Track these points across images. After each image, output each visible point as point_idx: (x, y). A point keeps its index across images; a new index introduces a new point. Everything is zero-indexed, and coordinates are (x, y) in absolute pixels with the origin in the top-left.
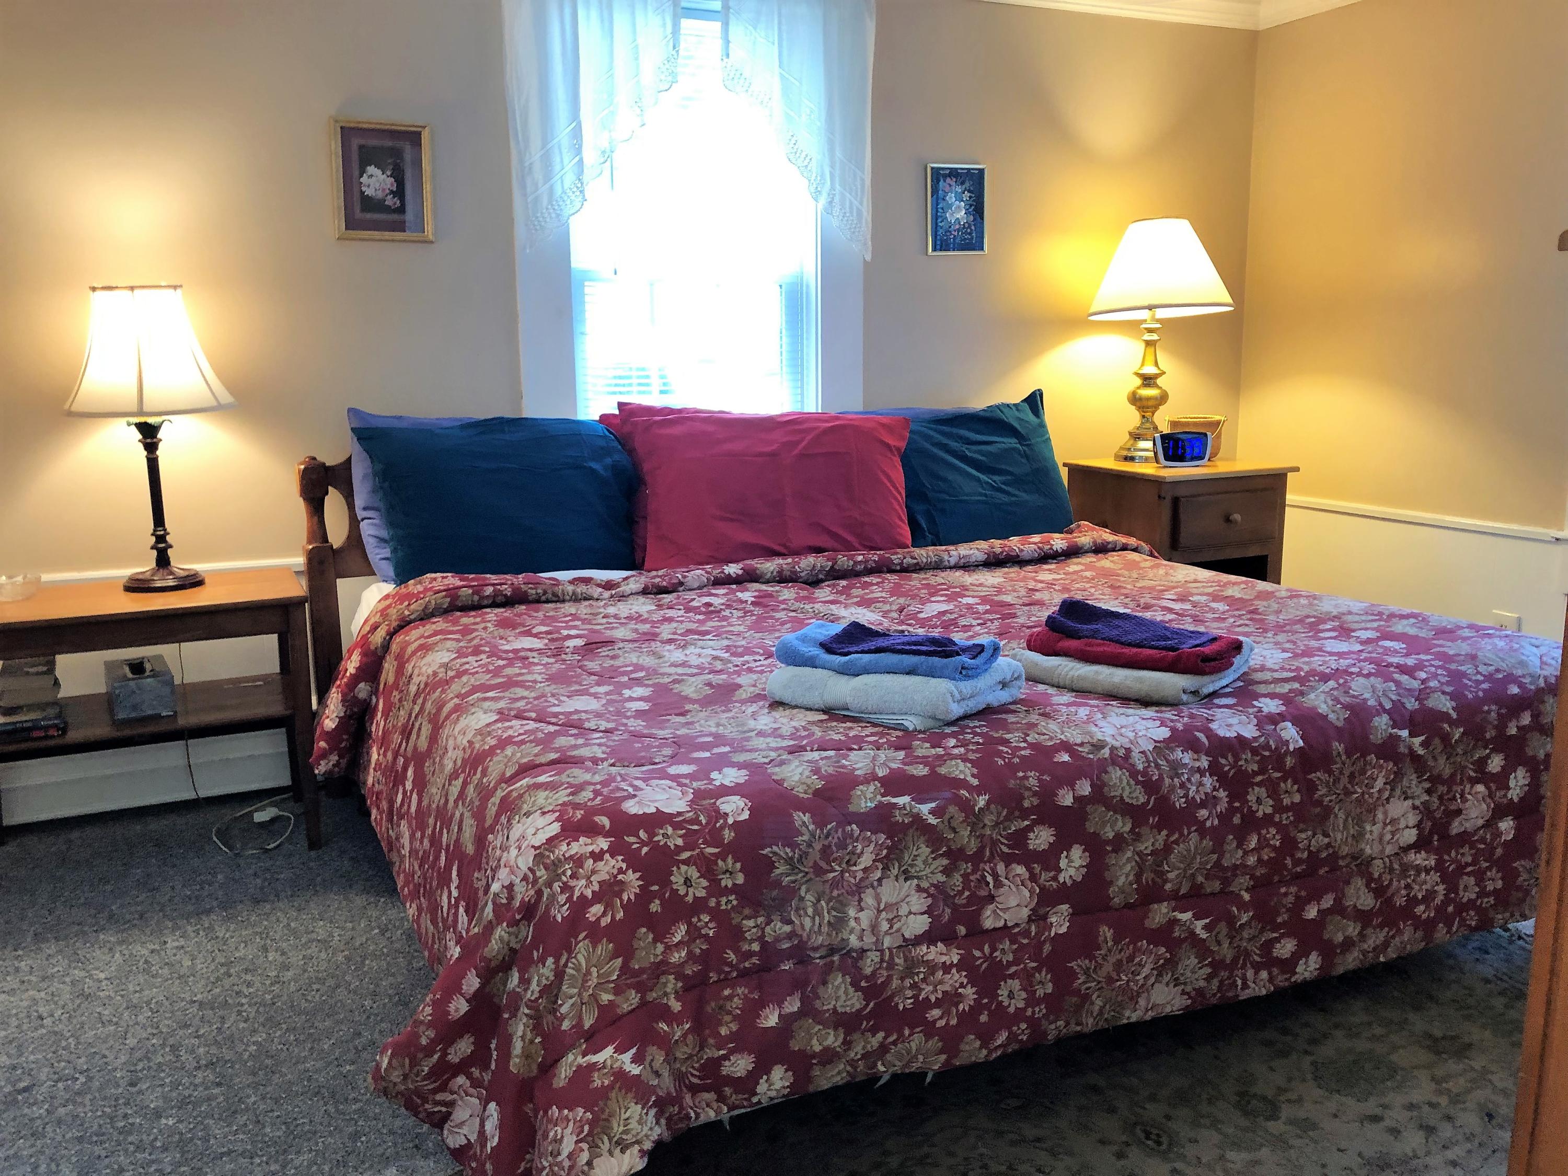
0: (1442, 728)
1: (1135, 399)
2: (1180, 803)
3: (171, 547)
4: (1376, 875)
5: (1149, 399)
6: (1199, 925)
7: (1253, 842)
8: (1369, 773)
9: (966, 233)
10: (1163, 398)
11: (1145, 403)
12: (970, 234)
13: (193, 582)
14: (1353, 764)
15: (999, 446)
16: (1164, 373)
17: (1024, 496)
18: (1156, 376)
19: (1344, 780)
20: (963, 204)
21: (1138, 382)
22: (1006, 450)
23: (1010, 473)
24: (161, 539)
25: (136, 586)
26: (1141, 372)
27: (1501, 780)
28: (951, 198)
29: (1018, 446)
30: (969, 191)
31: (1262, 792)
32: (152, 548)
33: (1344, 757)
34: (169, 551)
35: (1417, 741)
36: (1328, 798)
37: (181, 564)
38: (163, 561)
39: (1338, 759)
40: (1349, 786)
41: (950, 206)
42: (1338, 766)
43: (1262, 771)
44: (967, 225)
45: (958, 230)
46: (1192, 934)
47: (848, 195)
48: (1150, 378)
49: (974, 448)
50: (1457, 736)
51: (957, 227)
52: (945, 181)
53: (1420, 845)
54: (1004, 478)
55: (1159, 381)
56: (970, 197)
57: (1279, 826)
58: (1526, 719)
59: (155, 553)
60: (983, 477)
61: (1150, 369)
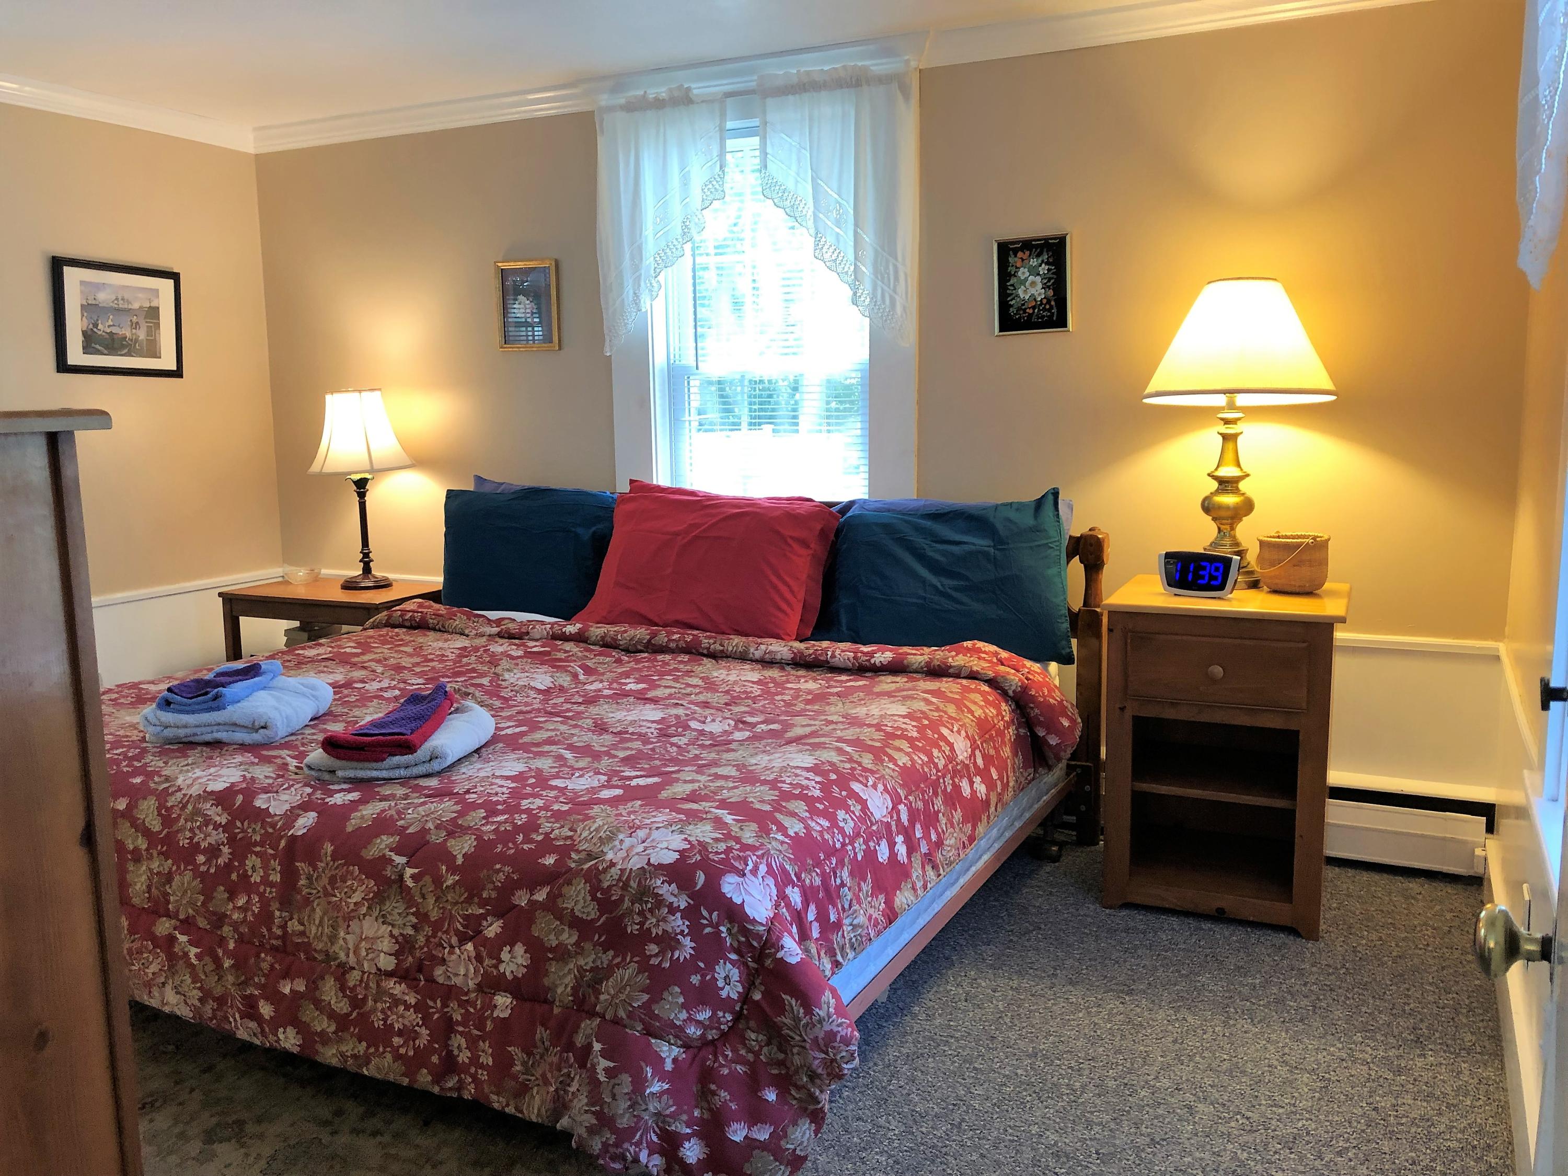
0: (439, 869)
1: (1208, 507)
2: (184, 842)
3: (372, 561)
4: (351, 984)
5: (1227, 508)
6: (193, 951)
7: (241, 902)
8: (349, 883)
9: (1044, 310)
10: (1248, 506)
11: (1223, 513)
12: (1049, 310)
13: (384, 585)
14: (336, 869)
15: (966, 547)
16: (1248, 475)
17: (976, 606)
18: (1236, 480)
19: (325, 881)
20: (1038, 279)
21: (1215, 485)
22: (971, 553)
23: (967, 579)
24: (366, 555)
25: (349, 585)
26: (1218, 473)
27: (493, 948)
28: (1023, 273)
29: (992, 550)
30: (1047, 264)
31: (258, 862)
32: (361, 561)
33: (329, 858)
34: (371, 564)
35: (409, 871)
36: (308, 890)
37: (378, 572)
38: (367, 570)
39: (324, 859)
40: (329, 887)
41: (1023, 282)
42: (322, 865)
43: (262, 844)
44: (1045, 301)
45: (1034, 308)
46: (186, 954)
47: (879, 283)
48: (1227, 482)
49: (939, 546)
50: (449, 882)
51: (1034, 304)
52: (1016, 256)
53: (400, 974)
54: (955, 583)
55: (1242, 486)
56: (1049, 270)
57: (261, 895)
58: (541, 895)
59: (362, 564)
60: (934, 580)
61: (1228, 471)
